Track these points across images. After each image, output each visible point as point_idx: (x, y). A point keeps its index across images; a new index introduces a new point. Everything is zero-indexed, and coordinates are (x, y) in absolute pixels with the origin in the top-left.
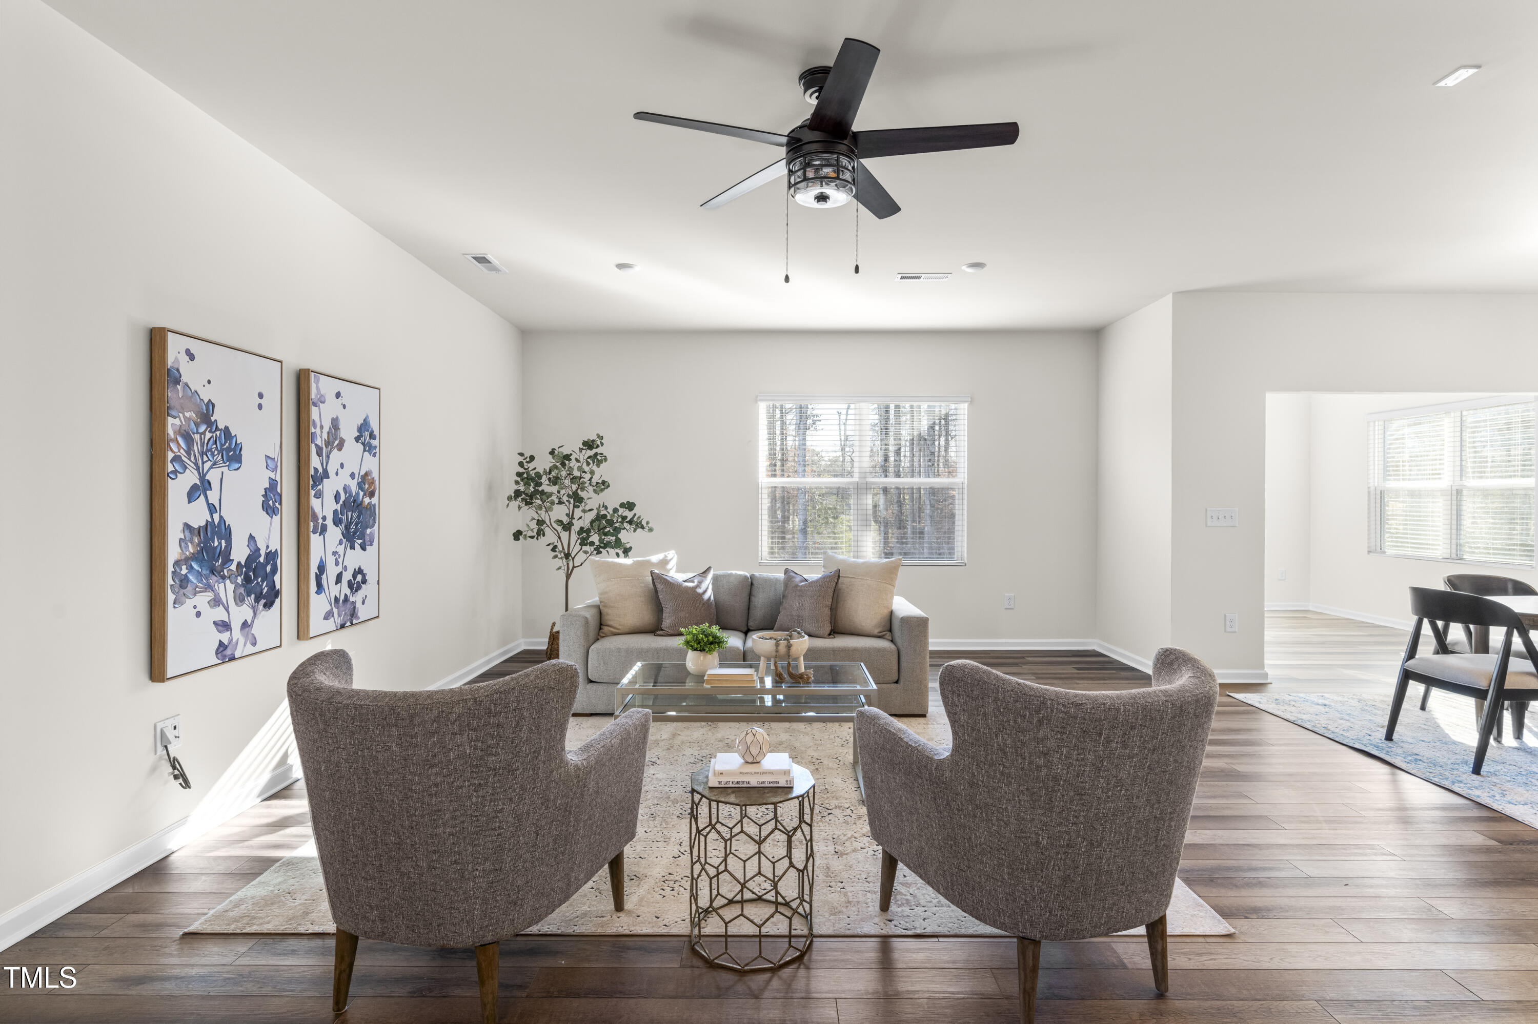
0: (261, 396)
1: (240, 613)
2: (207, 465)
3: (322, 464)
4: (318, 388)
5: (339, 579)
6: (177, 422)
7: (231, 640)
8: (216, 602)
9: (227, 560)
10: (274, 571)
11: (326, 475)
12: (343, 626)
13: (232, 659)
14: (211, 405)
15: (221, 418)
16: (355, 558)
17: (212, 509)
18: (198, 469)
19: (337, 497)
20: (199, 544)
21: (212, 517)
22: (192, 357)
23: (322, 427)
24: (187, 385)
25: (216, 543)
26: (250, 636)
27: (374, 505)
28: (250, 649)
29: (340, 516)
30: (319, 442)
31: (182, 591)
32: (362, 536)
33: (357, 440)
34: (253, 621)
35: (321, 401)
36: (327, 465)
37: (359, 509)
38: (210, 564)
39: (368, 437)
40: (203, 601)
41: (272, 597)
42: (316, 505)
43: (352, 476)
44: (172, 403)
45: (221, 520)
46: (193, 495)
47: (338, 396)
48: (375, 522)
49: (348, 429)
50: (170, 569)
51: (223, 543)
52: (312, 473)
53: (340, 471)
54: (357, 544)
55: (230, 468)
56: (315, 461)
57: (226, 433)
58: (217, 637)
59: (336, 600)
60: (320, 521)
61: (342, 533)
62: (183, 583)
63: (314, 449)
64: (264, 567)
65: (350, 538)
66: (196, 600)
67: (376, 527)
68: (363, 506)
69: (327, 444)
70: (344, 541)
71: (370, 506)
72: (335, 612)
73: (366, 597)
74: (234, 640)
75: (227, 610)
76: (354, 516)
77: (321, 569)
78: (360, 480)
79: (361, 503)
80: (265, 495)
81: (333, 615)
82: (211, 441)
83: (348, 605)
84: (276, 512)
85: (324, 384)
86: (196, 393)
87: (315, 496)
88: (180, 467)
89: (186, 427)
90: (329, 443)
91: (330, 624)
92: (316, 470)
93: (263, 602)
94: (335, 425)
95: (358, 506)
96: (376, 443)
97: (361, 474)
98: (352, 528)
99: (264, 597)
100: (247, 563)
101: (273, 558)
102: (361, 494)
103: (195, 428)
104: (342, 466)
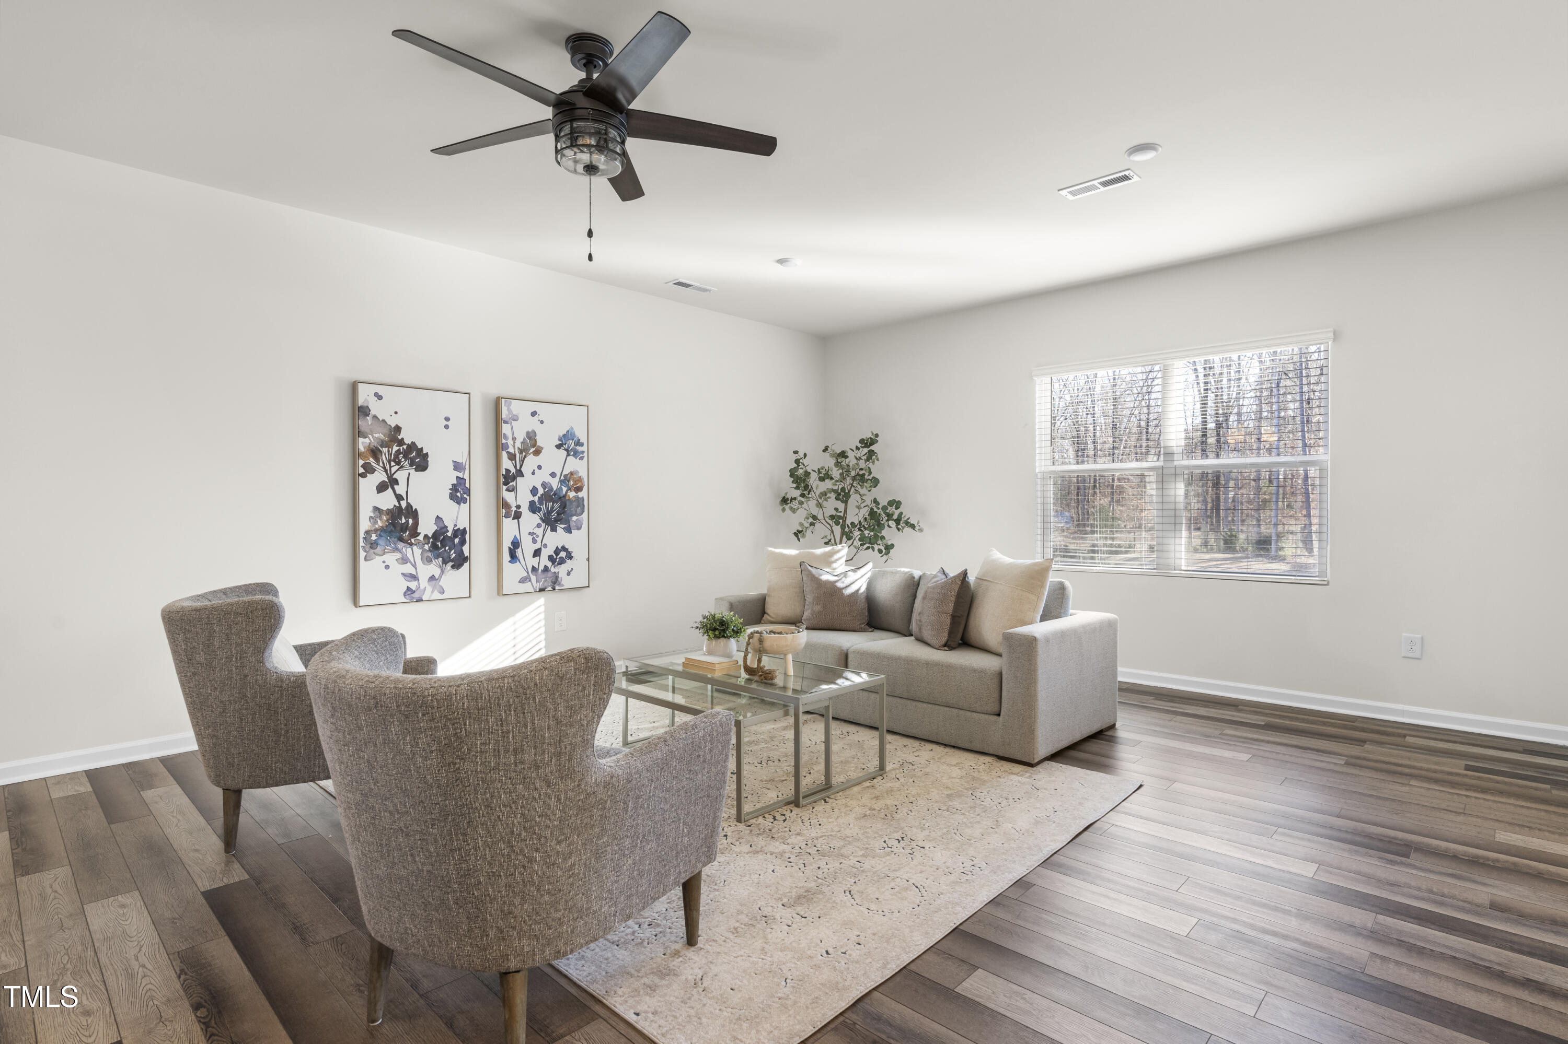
0: (447, 419)
1: (427, 570)
2: (394, 469)
3: (515, 467)
4: (509, 410)
5: (537, 553)
6: (367, 440)
7: (418, 588)
8: (404, 560)
9: (415, 534)
10: (463, 542)
11: (520, 473)
12: (542, 590)
13: (420, 600)
14: (398, 429)
15: (407, 436)
16: (556, 539)
17: (399, 498)
18: (386, 471)
19: (534, 491)
20: (388, 520)
21: (399, 503)
22: (379, 397)
23: (514, 439)
24: (375, 417)
25: (404, 521)
26: (438, 587)
27: (583, 499)
28: (436, 596)
29: (538, 505)
30: (511, 450)
31: (372, 551)
32: (567, 522)
33: (558, 447)
34: (440, 576)
35: (515, 419)
36: (521, 467)
37: (562, 500)
38: (398, 534)
39: (573, 444)
40: (391, 558)
41: (460, 561)
42: (509, 497)
43: (553, 475)
44: (362, 429)
45: (409, 506)
46: (381, 488)
47: (534, 414)
48: (583, 511)
49: (547, 439)
50: (362, 535)
51: (411, 521)
52: (504, 473)
53: (537, 471)
54: (560, 527)
55: (416, 470)
56: (507, 464)
57: (413, 446)
58: (404, 584)
59: (534, 569)
60: (514, 509)
61: (541, 519)
62: (373, 545)
63: (504, 455)
64: (452, 539)
65: (550, 522)
66: (385, 558)
67: (585, 515)
68: (567, 498)
69: (521, 451)
70: (543, 525)
71: (577, 498)
72: (533, 578)
73: (572, 569)
74: (422, 588)
75: (415, 566)
76: (556, 506)
77: (516, 544)
78: (562, 478)
79: (565, 496)
80: (455, 488)
81: (530, 580)
82: (398, 452)
83: (549, 574)
84: (465, 501)
85: (516, 407)
86: (384, 421)
87: (507, 490)
88: (369, 469)
89: (375, 443)
90: (524, 451)
91: (527, 587)
92: (508, 471)
93: (451, 564)
94: (531, 436)
95: (560, 498)
96: (584, 448)
97: (564, 473)
98: (554, 515)
99: (452, 561)
100: (435, 535)
101: (461, 534)
102: (564, 489)
103: (383, 444)
104: (539, 467)
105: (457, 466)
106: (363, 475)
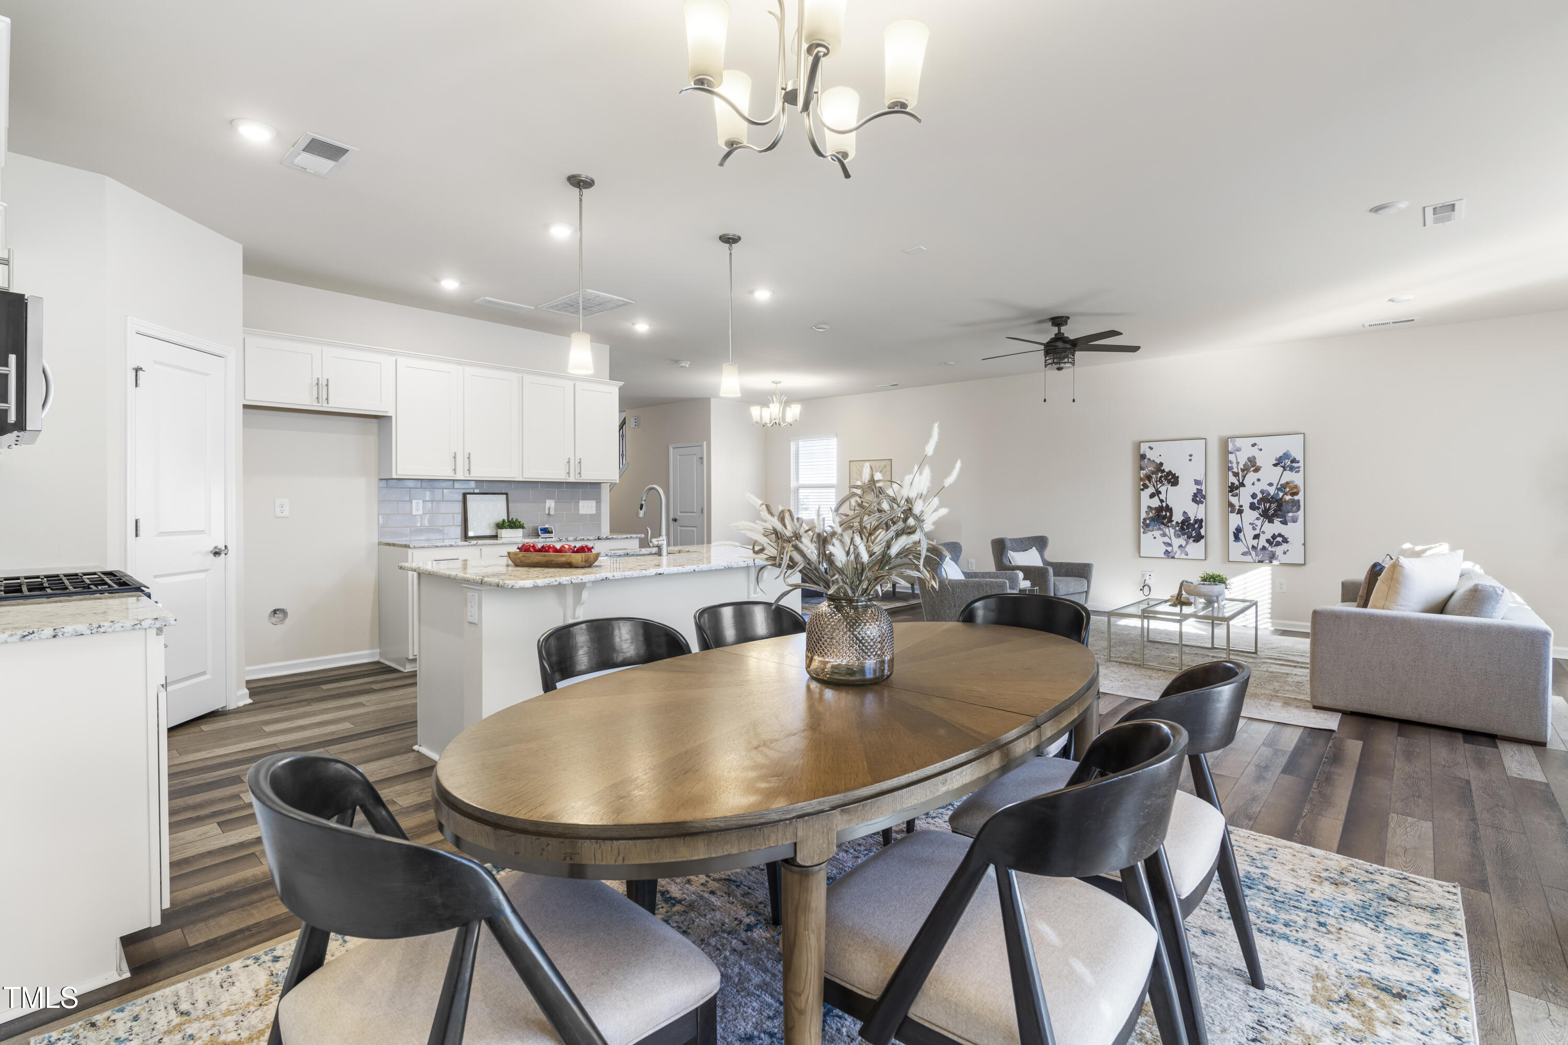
0: (1192, 456)
1: (1177, 542)
2: (1159, 486)
3: (1239, 481)
4: (1234, 444)
5: (1256, 537)
6: (1144, 472)
7: (1172, 551)
8: (1164, 535)
9: (1170, 520)
10: (1201, 527)
11: (1242, 485)
12: (1261, 562)
13: (1173, 558)
14: (1161, 464)
15: (1166, 468)
16: (1273, 528)
17: (1162, 501)
18: (1154, 487)
19: (1254, 496)
20: (1156, 513)
21: (1162, 504)
22: (1151, 448)
23: (1238, 463)
24: (1149, 459)
25: (1164, 513)
26: (1184, 551)
27: (1299, 501)
28: (1183, 556)
29: (1257, 505)
30: (1235, 470)
31: (1147, 529)
32: (1284, 516)
33: (1275, 465)
34: (1186, 546)
35: (1239, 450)
36: (1243, 480)
37: (1280, 503)
38: (1161, 521)
39: (1289, 462)
40: (1157, 533)
41: (1198, 538)
42: (1234, 500)
43: (1271, 485)
44: (1142, 466)
45: (1167, 505)
46: (1152, 496)
47: (1254, 445)
48: (1298, 509)
49: (1265, 460)
50: (1142, 521)
51: (1168, 514)
52: (1230, 485)
53: (1256, 483)
54: (1277, 521)
55: (1172, 486)
56: (1233, 479)
57: (1170, 473)
58: (1164, 548)
59: (1253, 547)
60: (1237, 508)
61: (1260, 514)
62: (1147, 526)
63: (1230, 473)
64: (1193, 525)
65: (1268, 516)
66: (1153, 533)
67: (1301, 513)
68: (1283, 500)
69: (1243, 470)
70: (1262, 518)
71: (1293, 501)
72: (1253, 553)
73: (1288, 550)
74: (1174, 551)
75: (1170, 538)
76: (1273, 506)
77: (1239, 530)
78: (1279, 486)
79: (1281, 499)
80: (1195, 495)
81: (1250, 554)
82: (1161, 477)
83: (1267, 552)
84: (1202, 503)
85: (1239, 442)
86: (1153, 461)
87: (1232, 496)
88: (1146, 487)
89: (1149, 473)
90: (1246, 470)
91: (1248, 558)
92: (1233, 484)
93: (1192, 539)
94: (1252, 460)
95: (1277, 501)
96: (1300, 464)
97: (1280, 483)
98: (1271, 512)
99: (1193, 537)
100: (1183, 522)
101: (1200, 522)
102: (1281, 494)
103: (1153, 473)
104: (1259, 480)
105: (1197, 482)
106: (1143, 490)
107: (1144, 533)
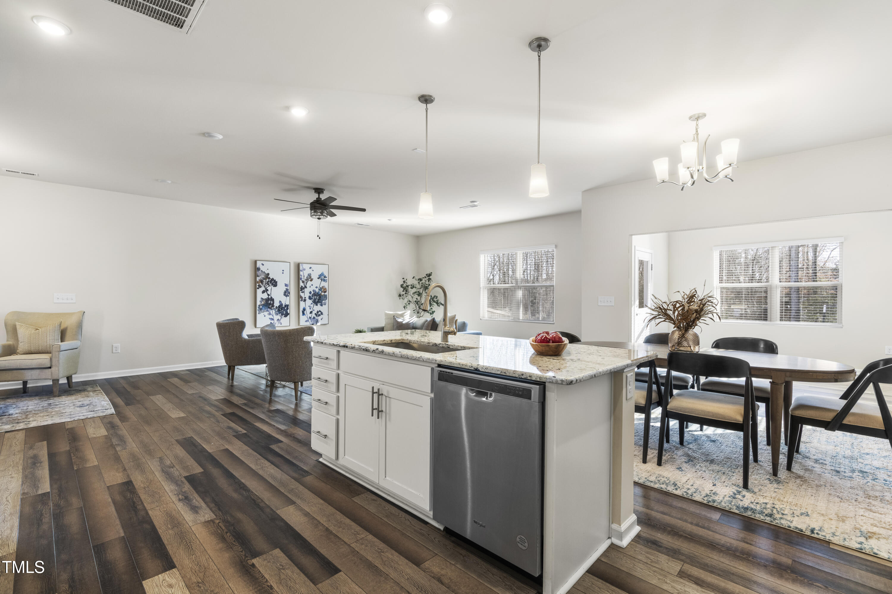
0: (283, 271)
1: (276, 317)
2: (267, 286)
4: (302, 267)
5: (311, 312)
6: (259, 278)
7: (274, 323)
8: (270, 314)
9: (273, 306)
10: (288, 309)
11: (306, 287)
12: (313, 324)
14: (268, 274)
15: (271, 276)
16: (317, 308)
17: (268, 295)
19: (310, 293)
20: (265, 302)
21: (269, 297)
22: (263, 265)
23: (304, 276)
24: (262, 271)
25: (270, 302)
26: (280, 322)
28: (279, 325)
29: (311, 297)
30: (303, 280)
31: (260, 311)
32: (321, 302)
33: (318, 278)
34: (281, 319)
35: (304, 270)
36: (306, 285)
38: (268, 306)
39: (323, 277)
40: (266, 313)
41: (287, 315)
42: (302, 294)
44: (258, 274)
45: (271, 297)
46: (263, 292)
47: (310, 268)
48: (326, 299)
49: (315, 276)
50: (258, 306)
51: (272, 302)
54: (319, 304)
55: (274, 286)
56: (302, 284)
57: (273, 279)
58: (270, 321)
59: (310, 318)
60: (304, 298)
62: (261, 309)
63: (301, 281)
64: (284, 308)
65: (316, 303)
66: (264, 313)
68: (321, 295)
69: (306, 280)
71: (324, 295)
72: (310, 320)
73: (323, 318)
75: (273, 316)
76: (318, 297)
77: (304, 309)
78: (320, 288)
80: (285, 292)
82: (268, 281)
83: (315, 319)
84: (288, 296)
85: (305, 266)
86: (264, 272)
87: (302, 292)
88: (260, 287)
89: (262, 279)
90: (307, 280)
91: (308, 323)
92: (302, 286)
94: (310, 275)
95: (319, 295)
96: (327, 279)
98: (317, 300)
99: (284, 314)
100: (279, 306)
101: (287, 306)
102: (320, 292)
103: (264, 279)
104: (312, 285)
105: (286, 285)
106: (258, 288)
107: (259, 314)
